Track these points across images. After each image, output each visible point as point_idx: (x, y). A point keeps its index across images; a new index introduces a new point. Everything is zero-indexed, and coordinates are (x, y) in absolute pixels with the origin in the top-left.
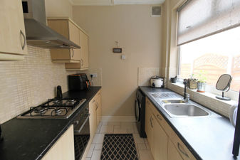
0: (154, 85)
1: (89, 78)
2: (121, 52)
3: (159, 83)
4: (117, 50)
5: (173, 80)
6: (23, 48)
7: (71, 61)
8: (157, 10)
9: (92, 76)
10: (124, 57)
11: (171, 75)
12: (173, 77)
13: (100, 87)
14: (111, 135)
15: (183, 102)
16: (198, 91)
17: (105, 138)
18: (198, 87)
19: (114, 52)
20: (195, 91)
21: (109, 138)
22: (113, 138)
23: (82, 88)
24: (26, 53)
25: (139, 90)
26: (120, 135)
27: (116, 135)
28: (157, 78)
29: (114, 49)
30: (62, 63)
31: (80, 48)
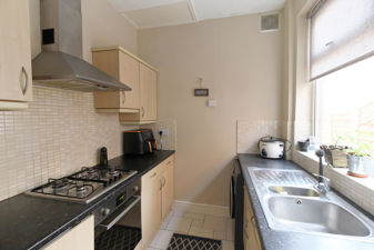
0: (264, 153)
1: (156, 137)
2: (207, 95)
3: (275, 150)
4: (202, 92)
5: (302, 146)
6: (24, 92)
7: (121, 111)
8: (270, 21)
9: (161, 133)
10: (211, 103)
11: (299, 137)
12: (303, 139)
13: (173, 152)
14: (184, 236)
15: (316, 195)
16: (350, 174)
17: (172, 240)
18: (349, 165)
19: (196, 95)
20: (344, 172)
21: (179, 242)
22: (186, 243)
23: (142, 153)
24: (31, 99)
25: (237, 160)
26: (198, 239)
27: (191, 238)
28: (271, 140)
29: (196, 90)
30: (114, 113)
31: (130, 90)
